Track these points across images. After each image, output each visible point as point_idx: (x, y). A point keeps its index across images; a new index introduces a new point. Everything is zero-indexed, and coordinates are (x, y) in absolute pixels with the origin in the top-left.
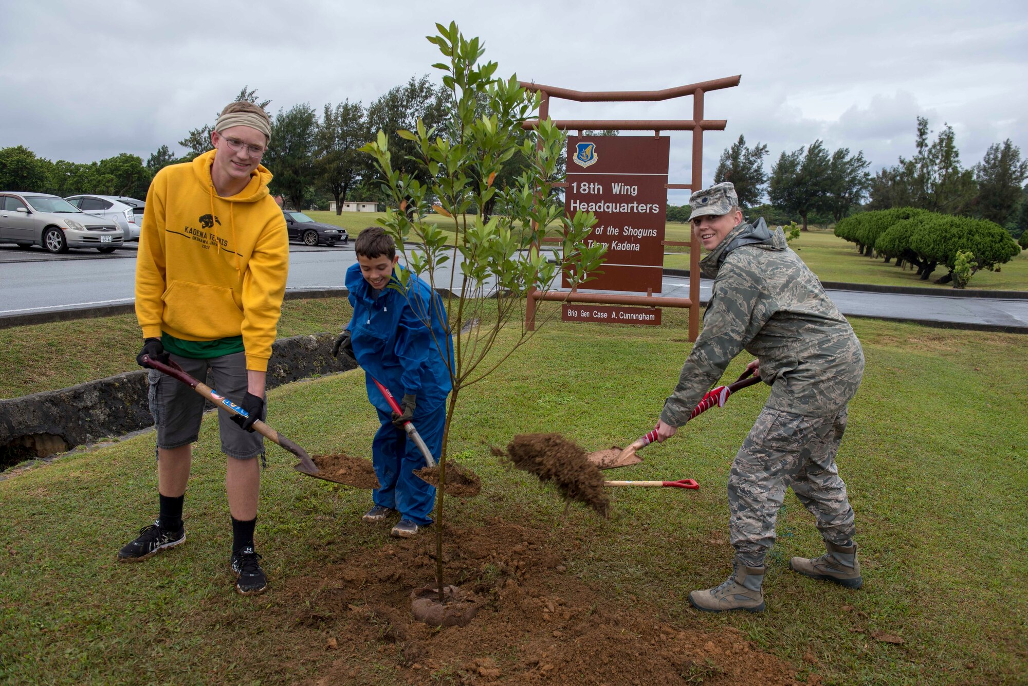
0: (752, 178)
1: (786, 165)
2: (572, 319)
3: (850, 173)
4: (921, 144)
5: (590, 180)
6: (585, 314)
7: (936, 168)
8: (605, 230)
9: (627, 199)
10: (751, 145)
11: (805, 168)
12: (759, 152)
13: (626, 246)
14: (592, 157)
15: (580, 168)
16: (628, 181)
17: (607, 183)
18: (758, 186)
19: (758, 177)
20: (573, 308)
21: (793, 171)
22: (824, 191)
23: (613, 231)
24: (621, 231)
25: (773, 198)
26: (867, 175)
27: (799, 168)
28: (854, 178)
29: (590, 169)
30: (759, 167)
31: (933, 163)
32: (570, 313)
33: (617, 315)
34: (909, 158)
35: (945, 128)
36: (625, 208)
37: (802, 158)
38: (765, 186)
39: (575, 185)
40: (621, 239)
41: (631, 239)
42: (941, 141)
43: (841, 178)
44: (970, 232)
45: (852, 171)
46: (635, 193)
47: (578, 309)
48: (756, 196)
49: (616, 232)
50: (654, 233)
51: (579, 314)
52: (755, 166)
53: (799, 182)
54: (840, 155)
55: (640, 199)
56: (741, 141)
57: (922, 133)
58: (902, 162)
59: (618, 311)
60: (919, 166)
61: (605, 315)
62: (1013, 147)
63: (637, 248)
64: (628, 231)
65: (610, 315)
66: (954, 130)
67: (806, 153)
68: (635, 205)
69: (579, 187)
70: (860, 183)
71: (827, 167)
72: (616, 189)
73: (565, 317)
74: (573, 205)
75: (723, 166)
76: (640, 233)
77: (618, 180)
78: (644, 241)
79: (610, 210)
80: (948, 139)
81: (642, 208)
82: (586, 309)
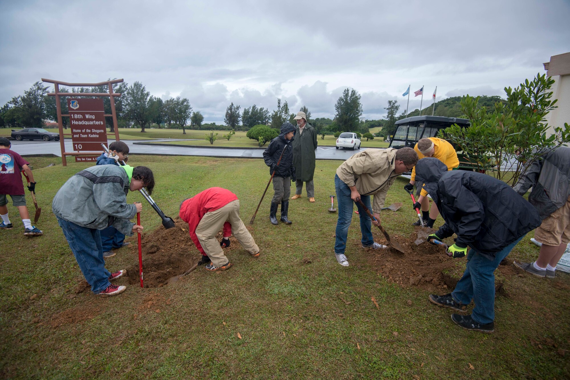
0: (237, 116)
1: (246, 112)
2: (79, 161)
3: (265, 115)
4: (279, 107)
5: (78, 113)
6: (83, 159)
7: (283, 114)
8: (86, 131)
9: (92, 120)
10: (235, 106)
11: (252, 113)
12: (238, 108)
13: (94, 136)
14: (77, 106)
15: (73, 110)
16: (91, 114)
17: (84, 114)
18: (239, 119)
19: (238, 116)
20: (79, 157)
21: (248, 114)
22: (258, 121)
23: (88, 131)
24: (91, 131)
25: (243, 123)
26: (270, 116)
27: (250, 113)
28: (266, 117)
29: (77, 110)
30: (239, 113)
31: (282, 112)
32: (78, 159)
33: (95, 159)
34: (276, 111)
35: (285, 102)
36: (91, 123)
37: (251, 110)
38: (241, 119)
39: (72, 115)
40: (92, 133)
41: (95, 133)
42: (284, 106)
43: (262, 116)
44: (266, 131)
45: (266, 114)
46: (94, 118)
47: (81, 158)
48: (238, 122)
49: (90, 131)
50: (102, 131)
51: (81, 159)
52: (237, 112)
53: (250, 118)
54: (261, 109)
55: (96, 120)
56: (232, 105)
57: (279, 103)
58: (274, 112)
59: (95, 157)
60: (279, 113)
61: (91, 159)
62: (306, 108)
63: (98, 136)
64: (94, 131)
65: (92, 159)
66: (287, 103)
67: (251, 108)
68: (95, 122)
69: (74, 116)
70: (268, 118)
71: (258, 113)
72: (87, 116)
73: (77, 161)
74: (73, 122)
75: (227, 112)
76: (98, 131)
77: (87, 113)
78: (99, 134)
79: (86, 124)
80: (286, 105)
81: (97, 123)
82: (84, 157)
